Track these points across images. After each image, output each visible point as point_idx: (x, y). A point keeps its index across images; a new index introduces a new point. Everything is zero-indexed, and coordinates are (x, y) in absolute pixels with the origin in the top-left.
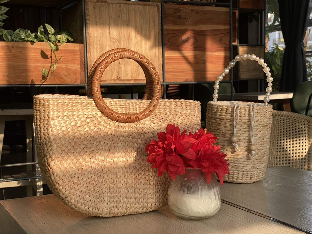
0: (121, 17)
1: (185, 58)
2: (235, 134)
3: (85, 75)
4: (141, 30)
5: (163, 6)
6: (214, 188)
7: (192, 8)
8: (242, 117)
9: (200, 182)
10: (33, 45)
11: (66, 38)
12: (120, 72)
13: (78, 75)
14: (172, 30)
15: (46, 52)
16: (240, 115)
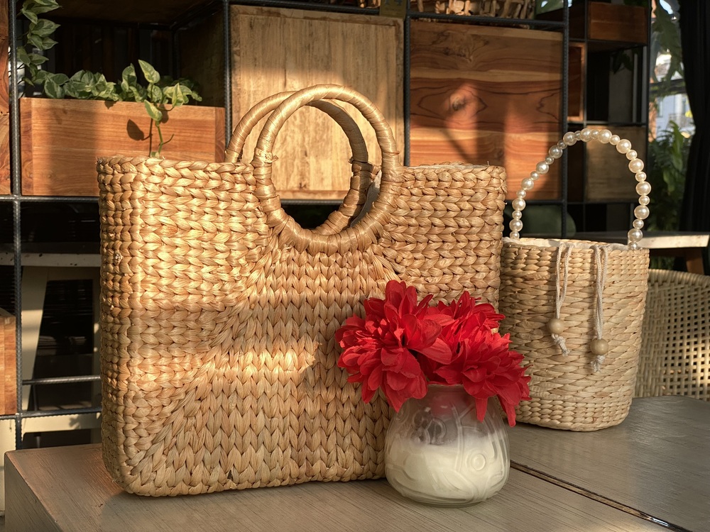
0: (313, 48)
1: (456, 146)
2: (558, 314)
4: (357, 78)
5: (408, 25)
6: (492, 432)
7: (475, 30)
8: (576, 275)
9: (461, 417)
10: (111, 108)
11: (185, 94)
12: (307, 174)
14: (428, 81)
15: (140, 123)
16: (570, 269)
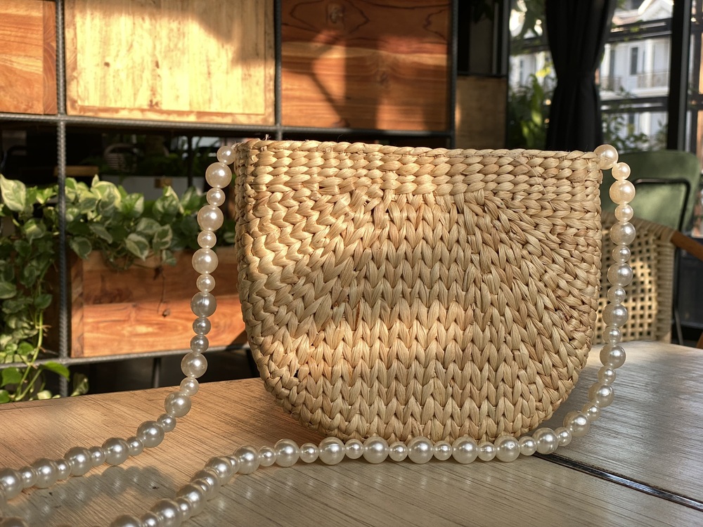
3: (58, 89)
13: (36, 90)
